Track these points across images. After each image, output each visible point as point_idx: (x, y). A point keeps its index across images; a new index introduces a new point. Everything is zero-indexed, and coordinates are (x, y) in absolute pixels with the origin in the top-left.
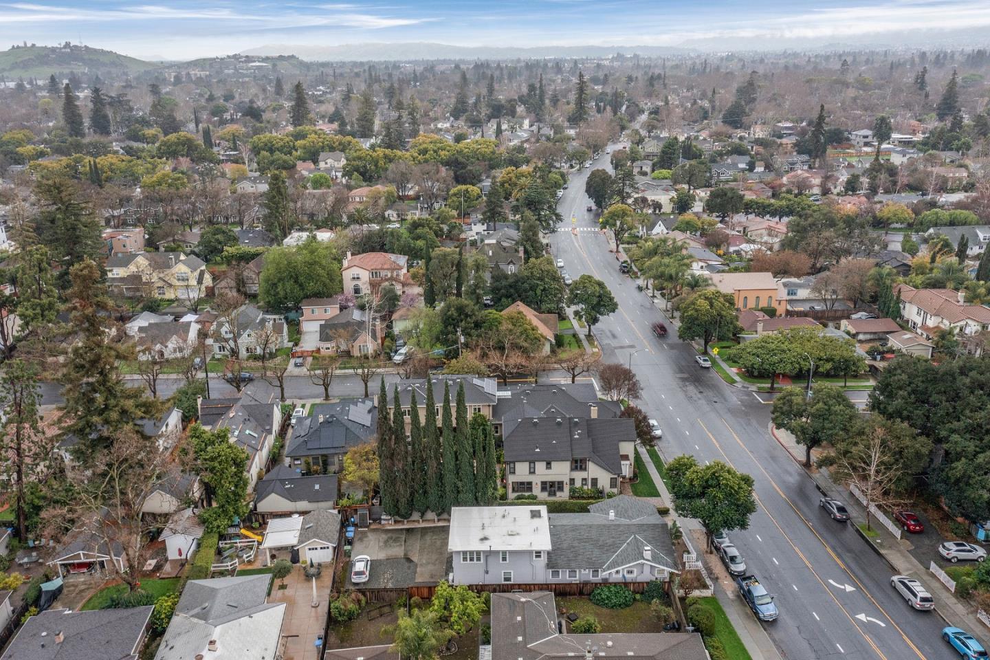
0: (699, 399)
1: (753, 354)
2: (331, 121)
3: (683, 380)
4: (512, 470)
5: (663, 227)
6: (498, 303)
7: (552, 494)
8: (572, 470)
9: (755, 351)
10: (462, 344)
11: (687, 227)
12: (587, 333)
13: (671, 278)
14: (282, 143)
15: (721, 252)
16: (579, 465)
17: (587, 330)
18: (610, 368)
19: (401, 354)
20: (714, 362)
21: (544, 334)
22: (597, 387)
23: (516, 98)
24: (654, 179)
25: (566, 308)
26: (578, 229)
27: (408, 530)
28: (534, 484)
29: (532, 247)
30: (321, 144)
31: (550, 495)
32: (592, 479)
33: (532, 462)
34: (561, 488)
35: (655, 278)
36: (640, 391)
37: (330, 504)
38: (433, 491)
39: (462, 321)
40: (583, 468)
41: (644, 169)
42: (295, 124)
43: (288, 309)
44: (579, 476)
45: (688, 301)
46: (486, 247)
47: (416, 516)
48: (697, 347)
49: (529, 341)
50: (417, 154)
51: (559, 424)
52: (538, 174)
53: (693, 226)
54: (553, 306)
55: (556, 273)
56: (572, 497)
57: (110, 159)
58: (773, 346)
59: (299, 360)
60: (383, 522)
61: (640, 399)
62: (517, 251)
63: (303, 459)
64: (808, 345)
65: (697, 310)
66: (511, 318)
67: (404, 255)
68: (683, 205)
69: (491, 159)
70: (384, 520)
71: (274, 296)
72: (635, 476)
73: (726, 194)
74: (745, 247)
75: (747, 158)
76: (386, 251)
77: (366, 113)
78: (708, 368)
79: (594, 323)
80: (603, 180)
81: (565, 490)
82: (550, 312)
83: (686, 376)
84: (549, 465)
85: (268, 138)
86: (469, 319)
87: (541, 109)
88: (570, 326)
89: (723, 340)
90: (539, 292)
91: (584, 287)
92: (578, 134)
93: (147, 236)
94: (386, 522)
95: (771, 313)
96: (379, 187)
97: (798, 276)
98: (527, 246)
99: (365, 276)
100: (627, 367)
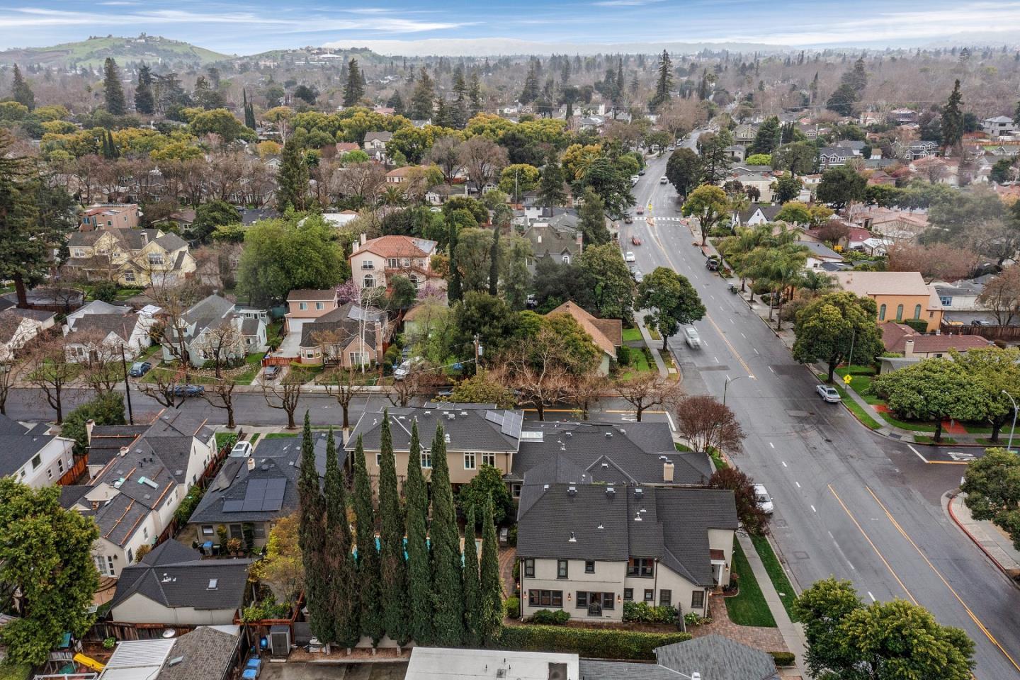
0: (828, 452)
1: (913, 388)
2: (390, 106)
3: (801, 420)
4: (530, 571)
5: (761, 216)
6: (543, 305)
7: (595, 612)
8: (629, 574)
9: (915, 383)
10: (480, 357)
11: (795, 215)
12: (662, 347)
13: (778, 276)
14: (326, 122)
15: (839, 247)
16: (640, 567)
17: (661, 342)
18: (694, 402)
19: (405, 368)
20: (844, 395)
21: (601, 347)
22: (673, 426)
23: (593, 85)
24: (749, 164)
25: (634, 312)
26: (655, 218)
27: (350, 667)
28: (565, 596)
29: (594, 233)
30: (368, 123)
31: (591, 613)
32: (662, 591)
33: (563, 560)
34: (609, 604)
35: (754, 276)
36: (741, 440)
37: (229, 614)
38: (391, 607)
39: (485, 324)
40: (649, 574)
41: (736, 154)
42: (345, 105)
43: (275, 304)
44: (640, 585)
45: (809, 307)
46: (534, 231)
47: (366, 642)
48: (816, 371)
49: (578, 356)
50: (471, 133)
51: (610, 496)
52: (609, 152)
53: (802, 216)
54: (617, 309)
55: (622, 265)
56: (627, 619)
57: (130, 133)
58: (945, 377)
59: (270, 371)
60: (312, 650)
61: (741, 452)
62: (574, 238)
63: (216, 527)
64: (1001, 377)
65: (822, 320)
66: (554, 323)
67: (434, 240)
68: (785, 192)
69: (556, 141)
70: (314, 646)
71: (254, 284)
72: (733, 583)
73: (843, 178)
74: (870, 242)
75: (862, 144)
76: (412, 235)
77: (423, 92)
78: (835, 404)
79: (671, 335)
80: (687, 160)
81: (615, 607)
82: (612, 316)
83: (803, 414)
84: (590, 567)
85: (311, 116)
86: (495, 323)
87: (618, 94)
88: (638, 336)
89: (859, 364)
90: (598, 290)
91: (660, 284)
92: (659, 121)
93: (141, 214)
94: (318, 650)
95: (920, 327)
96: (423, 167)
97: (951, 279)
98: (588, 233)
99: (380, 264)
100: (720, 401)
